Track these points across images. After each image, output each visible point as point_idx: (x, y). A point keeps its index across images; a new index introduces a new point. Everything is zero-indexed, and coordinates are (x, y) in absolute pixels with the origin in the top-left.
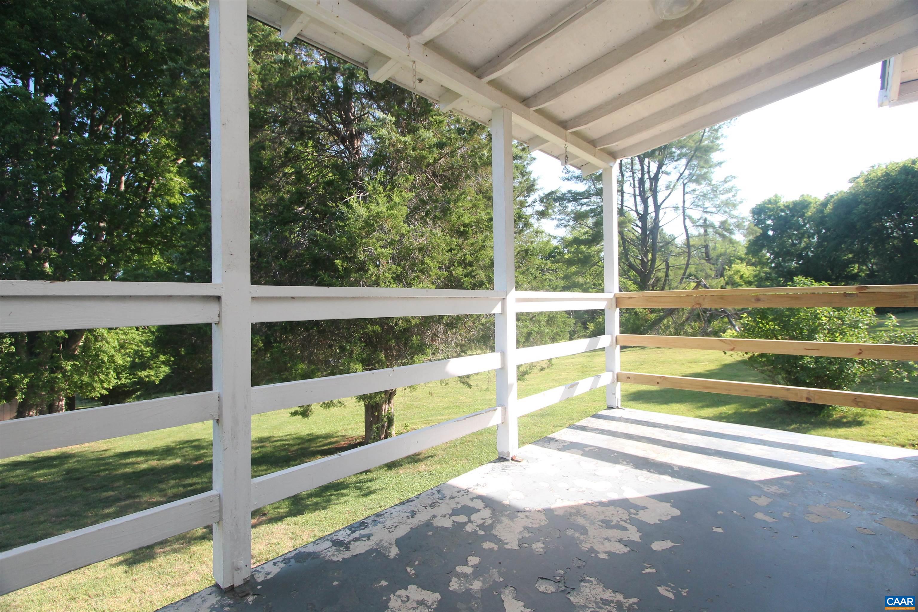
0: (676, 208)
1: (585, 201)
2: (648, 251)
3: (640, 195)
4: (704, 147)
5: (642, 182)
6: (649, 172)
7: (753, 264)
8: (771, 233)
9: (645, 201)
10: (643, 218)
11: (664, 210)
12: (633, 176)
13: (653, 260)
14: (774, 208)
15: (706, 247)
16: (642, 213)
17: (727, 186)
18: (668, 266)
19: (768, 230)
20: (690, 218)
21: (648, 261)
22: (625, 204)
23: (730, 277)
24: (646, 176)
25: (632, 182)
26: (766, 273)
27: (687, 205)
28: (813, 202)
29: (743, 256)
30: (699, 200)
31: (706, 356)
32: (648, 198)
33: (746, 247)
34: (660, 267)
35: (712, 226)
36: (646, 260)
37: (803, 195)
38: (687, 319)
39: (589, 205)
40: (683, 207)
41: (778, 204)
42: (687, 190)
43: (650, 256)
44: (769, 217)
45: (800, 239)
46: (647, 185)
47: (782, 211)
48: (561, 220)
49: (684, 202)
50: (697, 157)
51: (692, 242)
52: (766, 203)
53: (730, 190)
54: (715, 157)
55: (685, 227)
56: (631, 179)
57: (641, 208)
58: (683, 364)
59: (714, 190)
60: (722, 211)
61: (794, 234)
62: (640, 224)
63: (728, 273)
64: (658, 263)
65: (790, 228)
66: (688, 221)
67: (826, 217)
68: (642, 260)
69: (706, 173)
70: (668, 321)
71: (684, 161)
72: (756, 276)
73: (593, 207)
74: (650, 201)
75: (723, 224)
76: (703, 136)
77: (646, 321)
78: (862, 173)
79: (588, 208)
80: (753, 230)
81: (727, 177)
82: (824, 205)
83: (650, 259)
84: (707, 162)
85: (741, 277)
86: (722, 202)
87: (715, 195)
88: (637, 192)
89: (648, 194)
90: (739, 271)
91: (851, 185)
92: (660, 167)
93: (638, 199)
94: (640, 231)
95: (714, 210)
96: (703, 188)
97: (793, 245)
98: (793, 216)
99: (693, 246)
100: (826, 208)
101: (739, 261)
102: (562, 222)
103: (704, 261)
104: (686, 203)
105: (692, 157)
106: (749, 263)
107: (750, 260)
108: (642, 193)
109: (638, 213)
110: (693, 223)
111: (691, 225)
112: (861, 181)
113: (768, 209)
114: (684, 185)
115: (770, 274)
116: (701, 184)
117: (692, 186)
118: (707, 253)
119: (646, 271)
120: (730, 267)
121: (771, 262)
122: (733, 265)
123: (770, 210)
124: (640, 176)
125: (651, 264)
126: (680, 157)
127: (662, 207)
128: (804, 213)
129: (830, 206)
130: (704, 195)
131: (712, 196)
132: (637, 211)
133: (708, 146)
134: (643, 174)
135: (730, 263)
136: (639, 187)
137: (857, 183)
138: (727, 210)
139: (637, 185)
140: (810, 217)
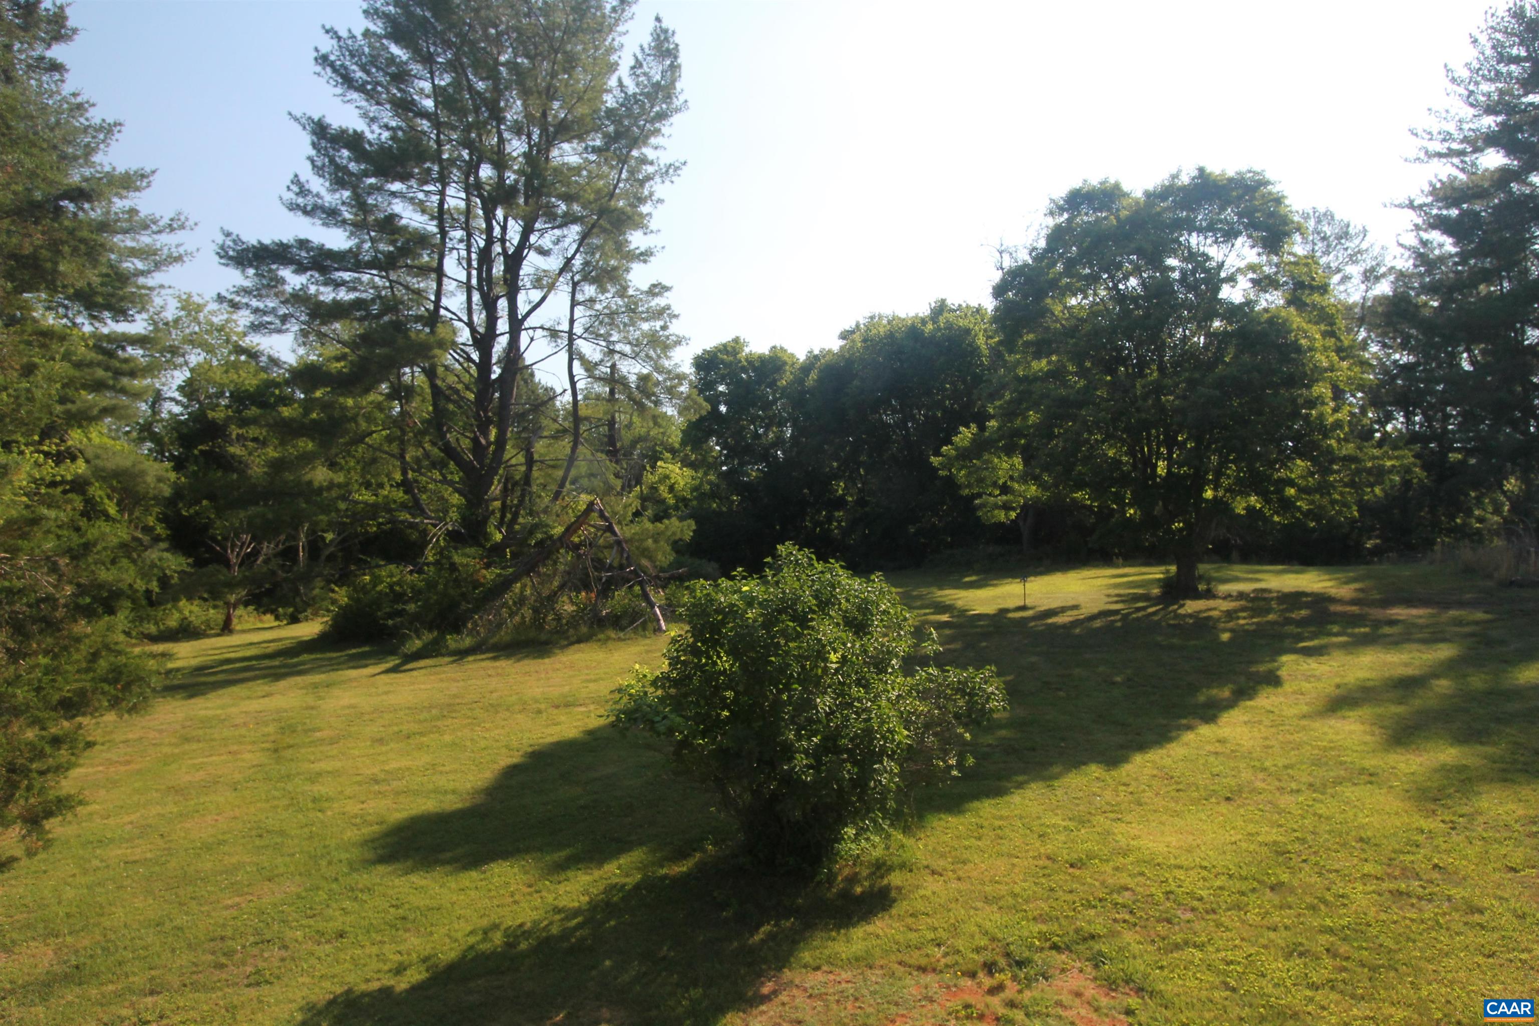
0: (554, 334)
1: (347, 276)
2: (489, 421)
3: (480, 289)
4: (616, 209)
5: (485, 256)
6: (503, 241)
7: (692, 465)
8: (723, 409)
9: (490, 305)
10: (484, 341)
11: (531, 332)
12: (469, 240)
13: (501, 443)
14: (731, 363)
15: (612, 423)
16: (481, 330)
17: (659, 302)
18: (530, 462)
19: (719, 403)
20: (582, 358)
21: (489, 444)
22: (444, 302)
23: (653, 488)
24: (497, 248)
25: (464, 253)
26: (710, 483)
27: (578, 330)
28: (789, 362)
29: (677, 446)
30: (601, 323)
31: (592, 686)
32: (498, 298)
33: (683, 431)
34: (513, 461)
35: (623, 382)
36: (483, 441)
37: (774, 347)
38: (562, 587)
39: (355, 289)
40: (570, 333)
41: (739, 356)
42: (580, 297)
43: (493, 433)
44: (722, 381)
45: (767, 428)
46: (498, 269)
47: (744, 369)
48: (265, 313)
49: (572, 321)
50: (604, 230)
51: (583, 412)
52: (720, 351)
53: (660, 313)
54: (636, 240)
55: (571, 376)
56: (462, 246)
57: (479, 318)
58: (539, 712)
59: (632, 309)
60: (643, 354)
61: (759, 416)
62: (475, 356)
63: (650, 478)
64: (510, 450)
65: (754, 405)
66: (576, 364)
67: (807, 392)
68: (475, 441)
69: (615, 269)
70: (524, 586)
71: (574, 231)
72: (695, 489)
73: (364, 296)
74: (503, 304)
75: (644, 379)
76: (616, 186)
77: (476, 585)
78: (858, 325)
79: (352, 296)
80: (695, 403)
81: (654, 286)
82: (806, 368)
83: (492, 438)
84: (620, 248)
85: (671, 489)
86: (644, 335)
87: (631, 319)
88: (474, 282)
89: (499, 290)
90: (667, 477)
91: (842, 343)
92: (527, 232)
93: (476, 297)
94: (473, 370)
95: (627, 349)
96: (608, 299)
97: (756, 436)
98: (759, 383)
99: (587, 419)
100: (808, 376)
101: (668, 455)
102: (267, 319)
103: (604, 456)
104: (576, 325)
105: (593, 226)
106: (686, 463)
107: (687, 455)
108: (486, 283)
109: (473, 331)
110: (587, 370)
111: (582, 372)
112: (857, 337)
113: (723, 362)
114: (575, 285)
115: (718, 486)
116: (607, 291)
117: (589, 290)
118: (611, 439)
119: (482, 468)
120: (653, 467)
121: (723, 464)
122: (659, 463)
123: (727, 365)
124: (482, 244)
125: (494, 452)
126: (569, 219)
127: (526, 324)
128: (775, 381)
129: (813, 375)
130: (612, 314)
131: (626, 320)
132: (470, 324)
133: (622, 212)
134: (490, 241)
135: (654, 458)
136: (480, 270)
137: (853, 341)
138: (652, 353)
139: (475, 264)
140: (784, 388)
